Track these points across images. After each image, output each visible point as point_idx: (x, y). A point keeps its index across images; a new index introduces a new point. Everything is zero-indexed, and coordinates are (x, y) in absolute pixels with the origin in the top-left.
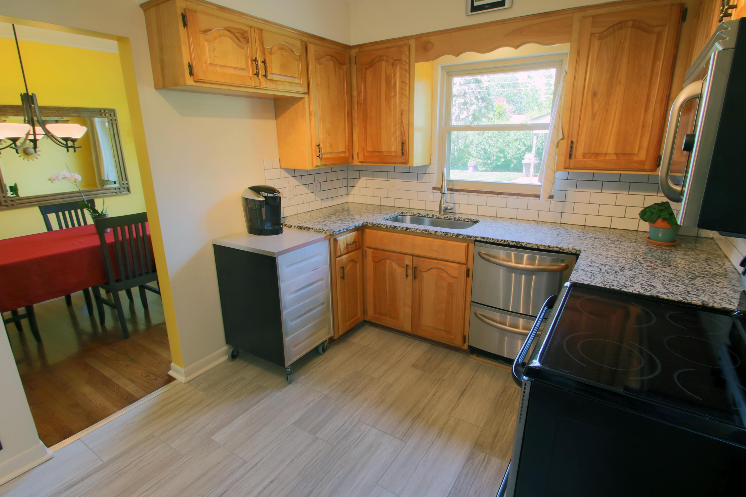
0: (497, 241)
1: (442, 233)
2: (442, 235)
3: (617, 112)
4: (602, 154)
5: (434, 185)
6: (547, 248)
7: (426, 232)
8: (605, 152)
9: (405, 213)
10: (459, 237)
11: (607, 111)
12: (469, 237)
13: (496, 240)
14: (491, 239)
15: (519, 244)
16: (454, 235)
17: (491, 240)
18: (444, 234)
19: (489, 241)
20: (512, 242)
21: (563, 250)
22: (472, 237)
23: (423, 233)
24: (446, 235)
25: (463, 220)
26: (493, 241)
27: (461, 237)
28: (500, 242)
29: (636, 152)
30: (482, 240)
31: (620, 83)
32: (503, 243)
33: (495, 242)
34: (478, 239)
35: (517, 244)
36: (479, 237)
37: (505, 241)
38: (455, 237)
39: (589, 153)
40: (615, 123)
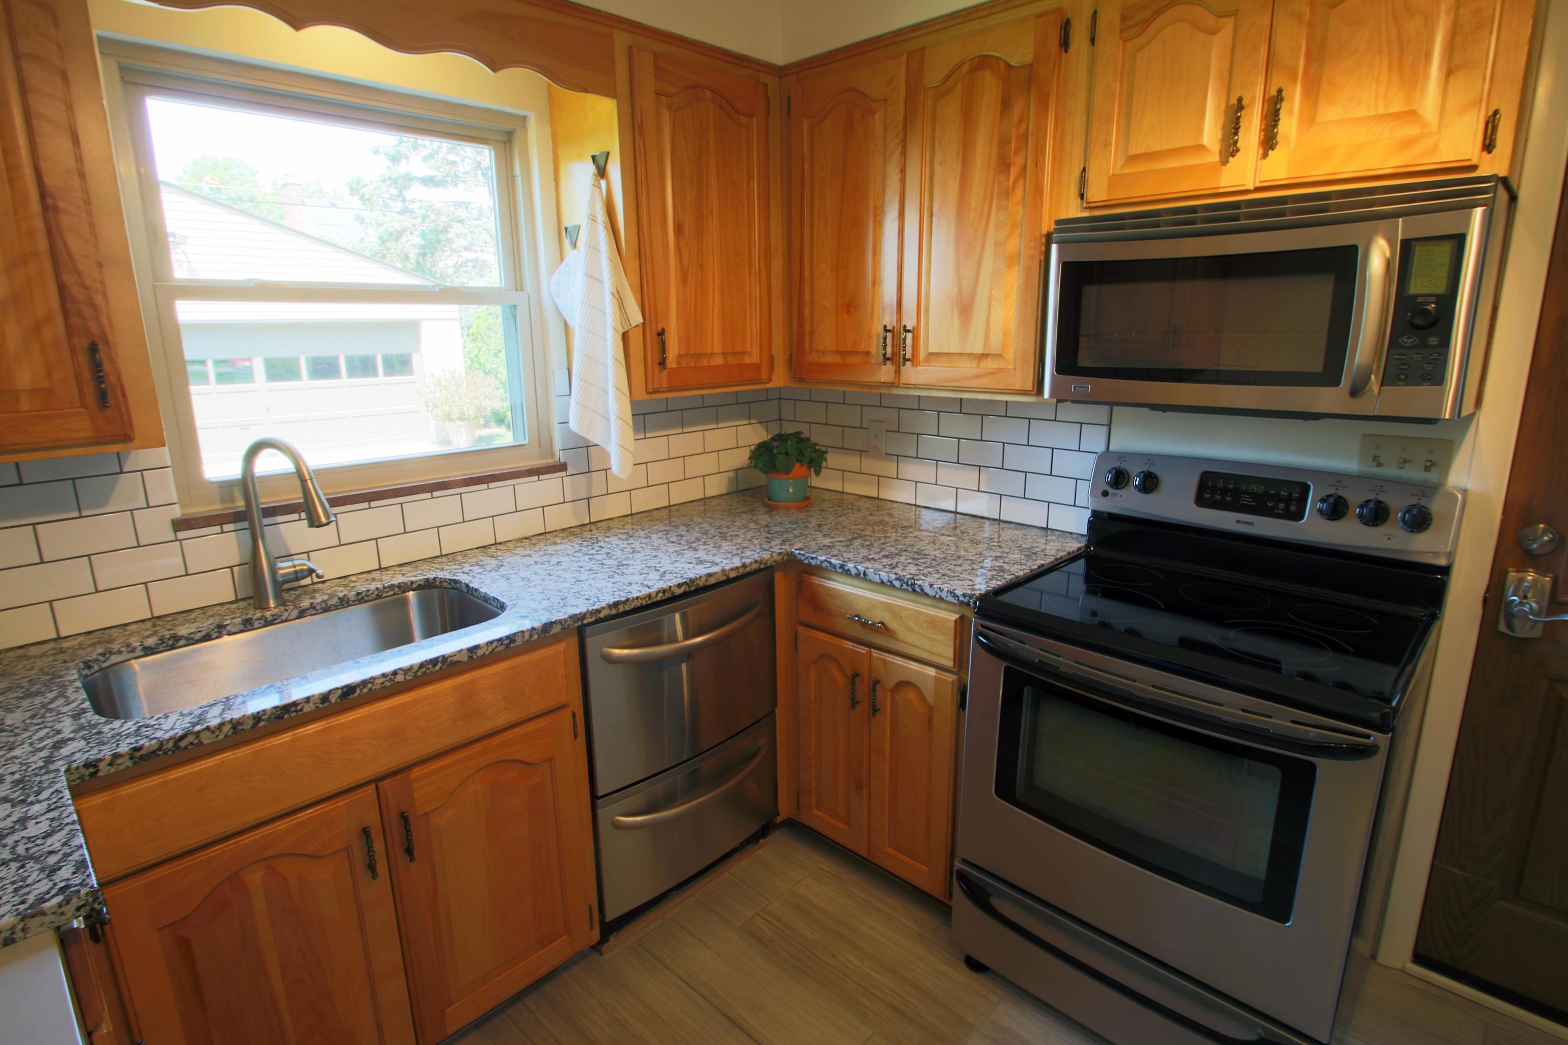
0: (647, 599)
1: (495, 644)
2: (497, 650)
3: (716, 269)
4: (705, 355)
5: (177, 512)
6: (741, 571)
7: (435, 665)
8: (710, 352)
9: (97, 660)
10: (551, 633)
11: (701, 266)
12: (578, 619)
13: (645, 598)
14: (633, 599)
15: (692, 586)
16: (533, 632)
17: (635, 601)
18: (501, 644)
19: (630, 608)
20: (679, 586)
21: (766, 564)
22: (588, 616)
23: (425, 673)
24: (509, 644)
25: (374, 596)
26: (639, 604)
27: (556, 629)
28: (655, 599)
29: (749, 350)
30: (614, 612)
31: (712, 213)
32: (661, 597)
33: (644, 603)
34: (602, 615)
35: (689, 586)
36: (604, 608)
37: (664, 591)
38: (540, 636)
39: (687, 355)
40: (716, 292)
